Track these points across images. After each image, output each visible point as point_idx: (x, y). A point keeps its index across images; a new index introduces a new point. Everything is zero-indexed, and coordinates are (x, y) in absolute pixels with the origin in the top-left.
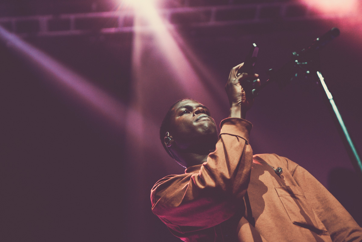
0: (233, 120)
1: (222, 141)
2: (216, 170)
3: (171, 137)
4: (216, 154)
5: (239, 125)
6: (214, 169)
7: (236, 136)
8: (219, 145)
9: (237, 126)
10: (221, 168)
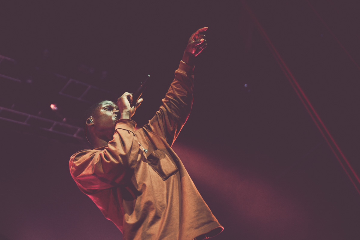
0: (125, 120)
1: (118, 132)
2: (116, 151)
3: (92, 120)
4: (114, 141)
5: (129, 123)
6: (114, 151)
7: (127, 130)
8: (116, 136)
9: (128, 125)
10: (119, 150)
